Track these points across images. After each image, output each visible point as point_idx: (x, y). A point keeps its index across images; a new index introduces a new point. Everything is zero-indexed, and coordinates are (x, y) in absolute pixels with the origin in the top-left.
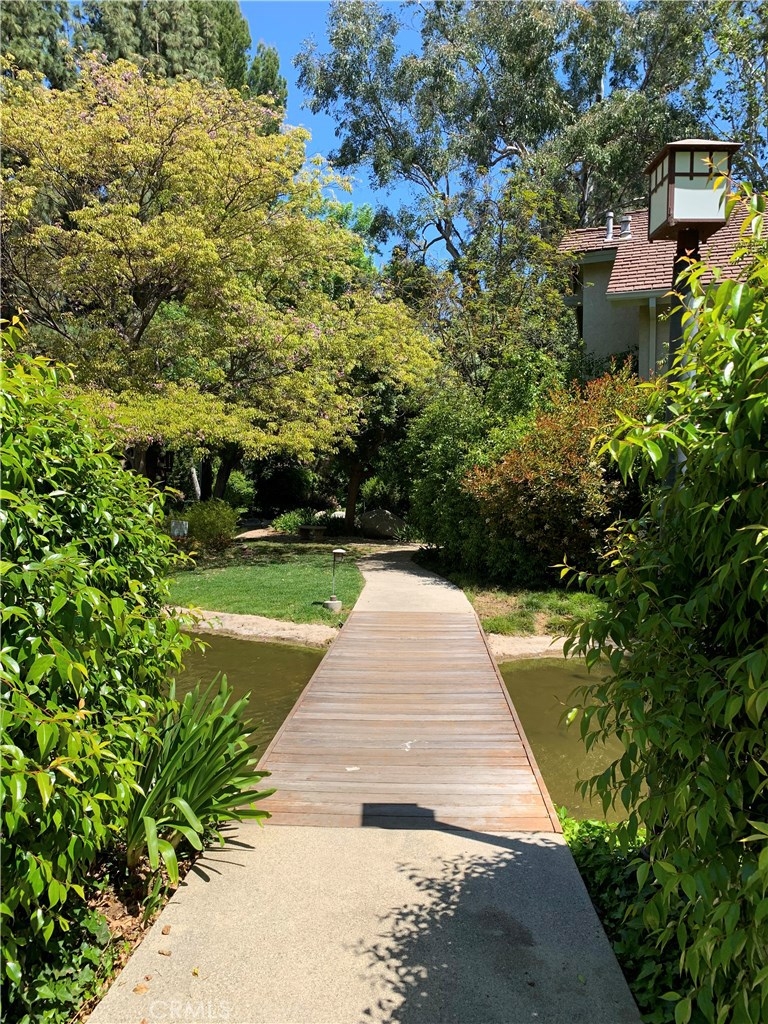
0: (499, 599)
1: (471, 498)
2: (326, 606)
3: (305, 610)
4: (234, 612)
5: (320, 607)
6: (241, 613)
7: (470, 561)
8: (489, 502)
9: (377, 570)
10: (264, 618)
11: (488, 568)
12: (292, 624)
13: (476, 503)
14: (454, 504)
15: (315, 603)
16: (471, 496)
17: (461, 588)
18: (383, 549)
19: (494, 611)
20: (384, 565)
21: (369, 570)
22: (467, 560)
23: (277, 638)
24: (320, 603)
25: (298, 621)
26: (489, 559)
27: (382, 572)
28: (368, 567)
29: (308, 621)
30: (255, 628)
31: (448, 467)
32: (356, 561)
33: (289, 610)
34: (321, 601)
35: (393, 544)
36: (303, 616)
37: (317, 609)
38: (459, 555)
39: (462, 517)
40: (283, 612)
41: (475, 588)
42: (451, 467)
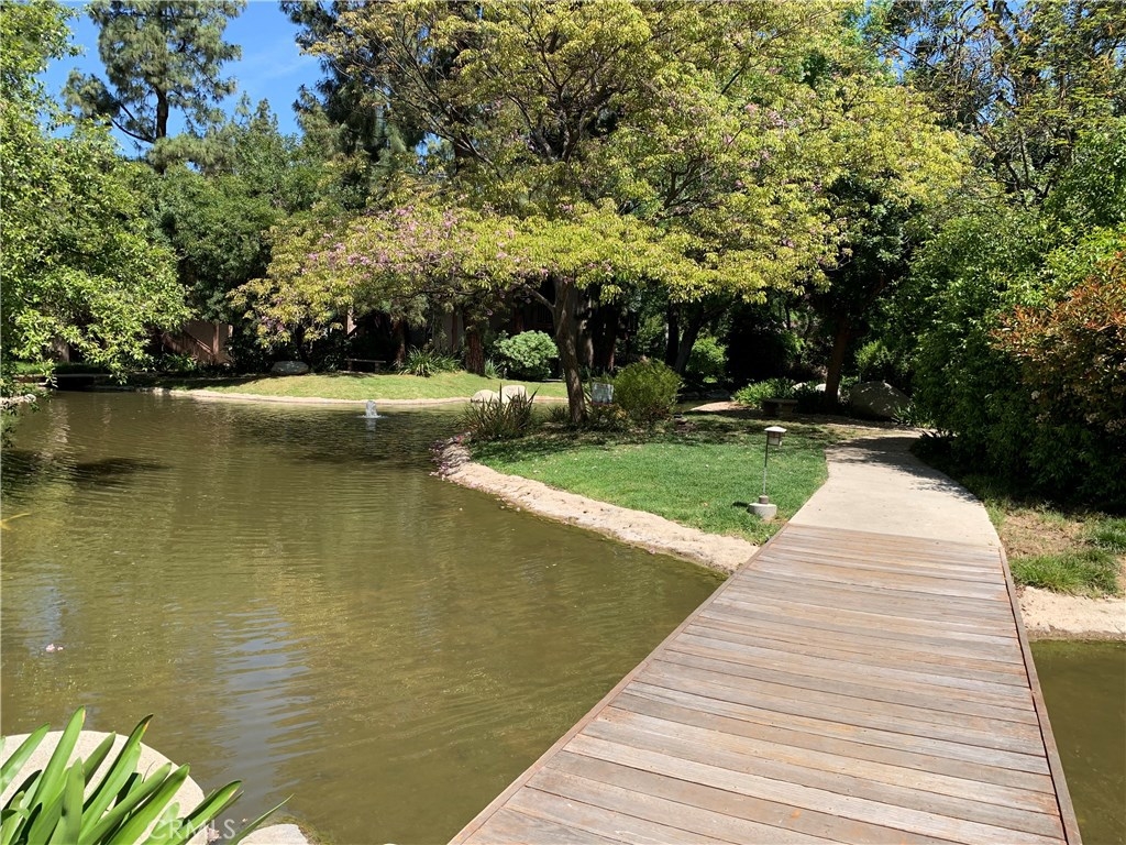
0: (1049, 525)
1: (1008, 359)
2: (751, 510)
3: (720, 513)
4: (626, 506)
5: (742, 511)
6: (634, 508)
7: (1001, 457)
8: (1038, 365)
9: (852, 461)
10: (661, 518)
11: (1032, 470)
12: (696, 532)
13: (1017, 367)
14: (978, 369)
15: (738, 504)
16: (1008, 355)
17: (981, 499)
18: (874, 433)
19: (1037, 545)
20: (866, 455)
21: (841, 461)
22: (995, 455)
23: (672, 550)
24: (744, 505)
25: (705, 528)
26: (1034, 457)
27: (859, 465)
28: (841, 456)
29: (722, 530)
30: (644, 532)
31: (973, 314)
32: (826, 447)
33: (698, 510)
34: (746, 501)
35: (890, 427)
36: (716, 522)
37: (738, 514)
38: (982, 447)
39: (991, 389)
40: (689, 512)
41: (1007, 503)
42: (978, 314)
